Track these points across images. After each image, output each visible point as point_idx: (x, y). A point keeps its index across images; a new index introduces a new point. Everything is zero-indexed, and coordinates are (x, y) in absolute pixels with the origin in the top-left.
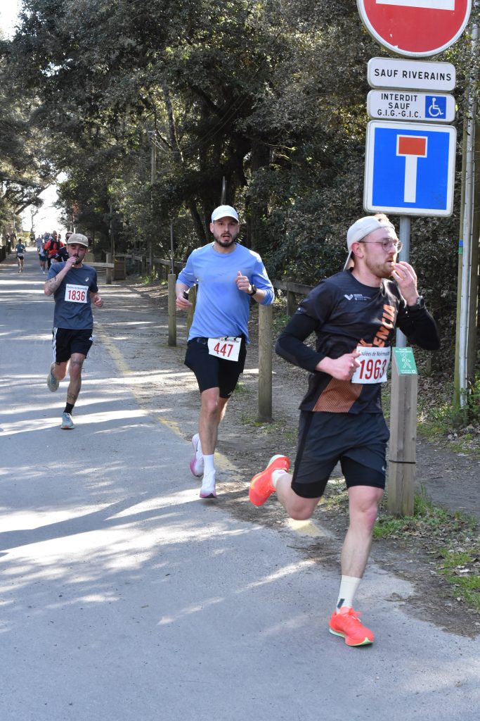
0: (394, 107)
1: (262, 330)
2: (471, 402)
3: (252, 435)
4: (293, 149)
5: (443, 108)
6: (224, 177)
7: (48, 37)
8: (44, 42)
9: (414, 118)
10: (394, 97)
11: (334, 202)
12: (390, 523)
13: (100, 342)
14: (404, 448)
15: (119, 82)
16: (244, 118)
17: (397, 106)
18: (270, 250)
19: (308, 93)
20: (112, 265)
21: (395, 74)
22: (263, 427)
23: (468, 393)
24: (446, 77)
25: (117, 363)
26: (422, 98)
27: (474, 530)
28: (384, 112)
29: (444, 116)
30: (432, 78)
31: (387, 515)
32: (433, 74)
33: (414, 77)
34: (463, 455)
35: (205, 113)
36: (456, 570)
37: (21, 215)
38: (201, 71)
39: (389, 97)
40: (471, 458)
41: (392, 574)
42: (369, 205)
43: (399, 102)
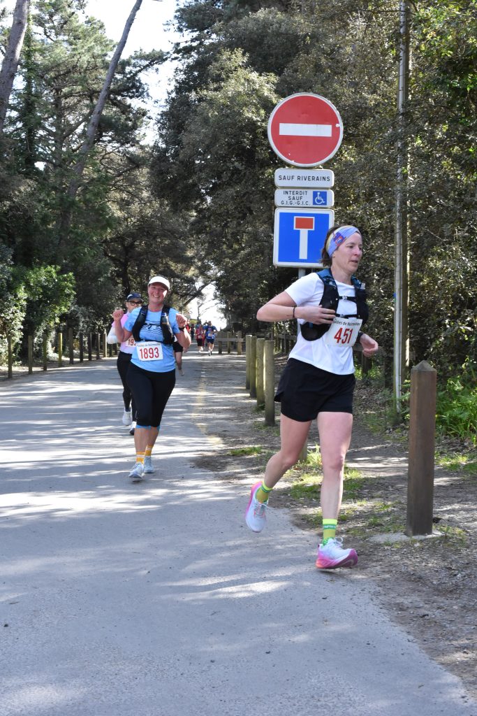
5: (325, 198)
9: (306, 206)
10: (292, 192)
17: (294, 199)
21: (292, 178)
24: (326, 179)
26: (310, 192)
28: (285, 202)
29: (325, 204)
32: (318, 177)
33: (305, 180)
37: (189, 306)
39: (289, 193)
42: (276, 262)
43: (295, 196)
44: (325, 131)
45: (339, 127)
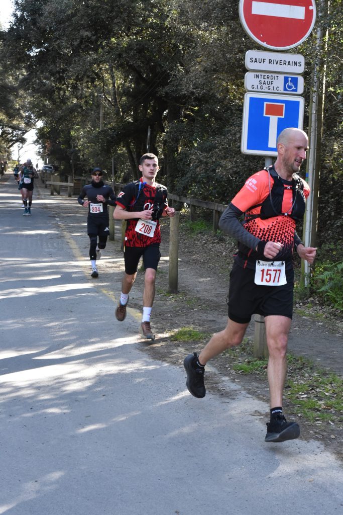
0: (262, 83)
1: (172, 231)
2: (312, 282)
3: (164, 302)
4: (196, 108)
5: (296, 85)
6: (149, 127)
7: (32, 29)
8: (29, 33)
9: (276, 91)
10: (262, 76)
11: (223, 145)
12: (254, 363)
13: (63, 237)
15: (79, 61)
16: (163, 87)
17: (264, 83)
18: (179, 176)
19: (206, 72)
20: (72, 185)
21: (264, 61)
22: (171, 297)
23: (310, 276)
24: (298, 64)
25: (74, 251)
26: (281, 77)
27: (311, 369)
28: (256, 87)
29: (296, 90)
30: (288, 64)
31: (253, 357)
32: (289, 62)
33: (277, 64)
34: (306, 318)
35: (137, 83)
36: (298, 396)
37: (12, 149)
38: (135, 55)
39: (260, 76)
40: (312, 321)
41: (255, 397)
42: (245, 149)
43: (266, 80)
44: (297, 12)
45: (312, 10)
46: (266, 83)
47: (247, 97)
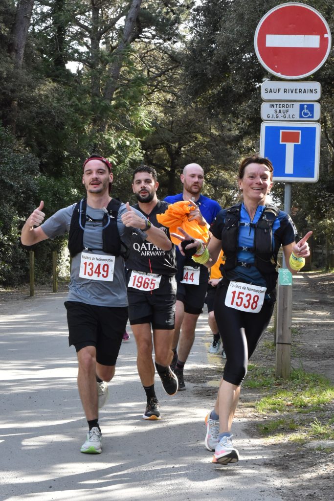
0: (278, 112)
5: (312, 112)
9: (292, 119)
10: (278, 106)
14: (282, 333)
17: (280, 112)
21: (279, 91)
24: (314, 91)
28: (271, 116)
29: (312, 117)
30: (304, 92)
32: (305, 90)
33: (292, 92)
39: (275, 106)
43: (282, 109)
44: (312, 41)
45: (327, 38)
46: (282, 111)
47: (263, 126)
